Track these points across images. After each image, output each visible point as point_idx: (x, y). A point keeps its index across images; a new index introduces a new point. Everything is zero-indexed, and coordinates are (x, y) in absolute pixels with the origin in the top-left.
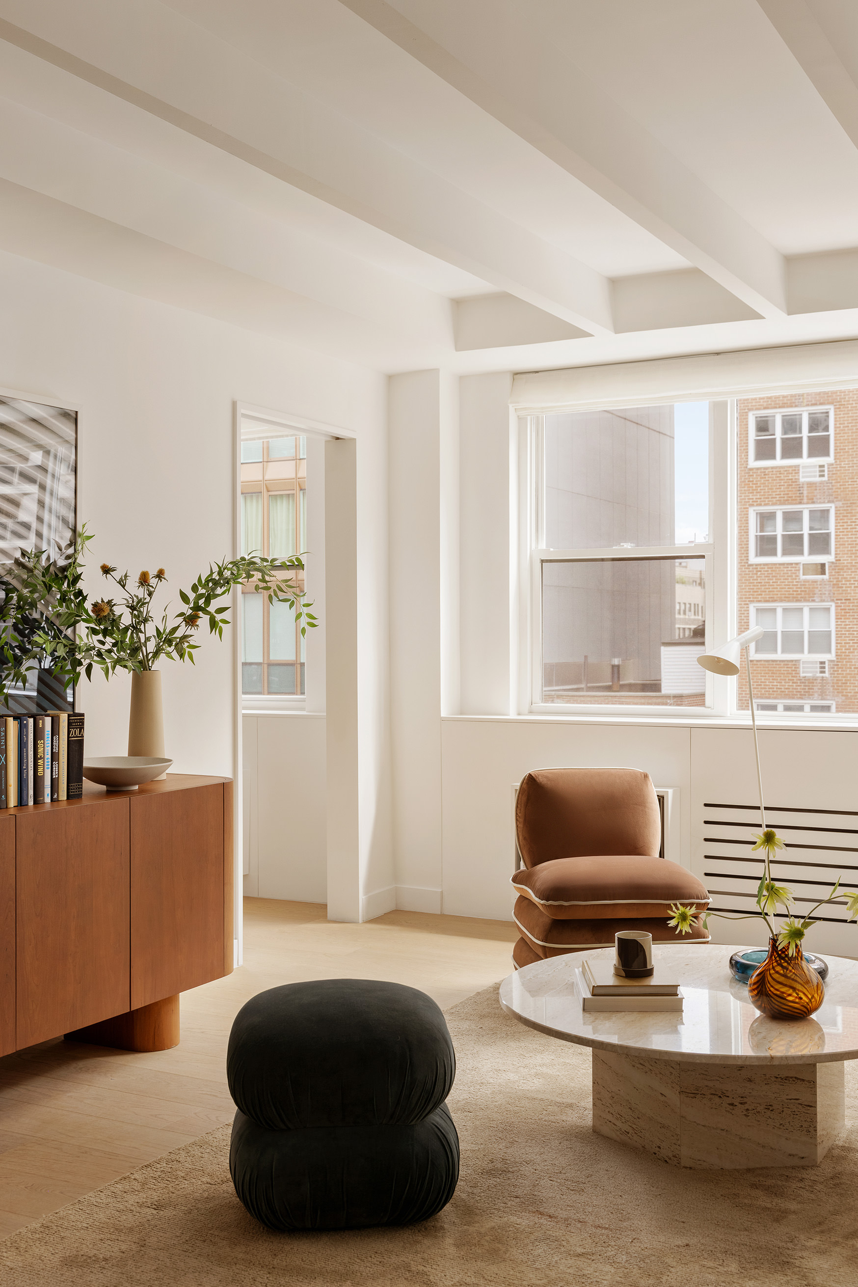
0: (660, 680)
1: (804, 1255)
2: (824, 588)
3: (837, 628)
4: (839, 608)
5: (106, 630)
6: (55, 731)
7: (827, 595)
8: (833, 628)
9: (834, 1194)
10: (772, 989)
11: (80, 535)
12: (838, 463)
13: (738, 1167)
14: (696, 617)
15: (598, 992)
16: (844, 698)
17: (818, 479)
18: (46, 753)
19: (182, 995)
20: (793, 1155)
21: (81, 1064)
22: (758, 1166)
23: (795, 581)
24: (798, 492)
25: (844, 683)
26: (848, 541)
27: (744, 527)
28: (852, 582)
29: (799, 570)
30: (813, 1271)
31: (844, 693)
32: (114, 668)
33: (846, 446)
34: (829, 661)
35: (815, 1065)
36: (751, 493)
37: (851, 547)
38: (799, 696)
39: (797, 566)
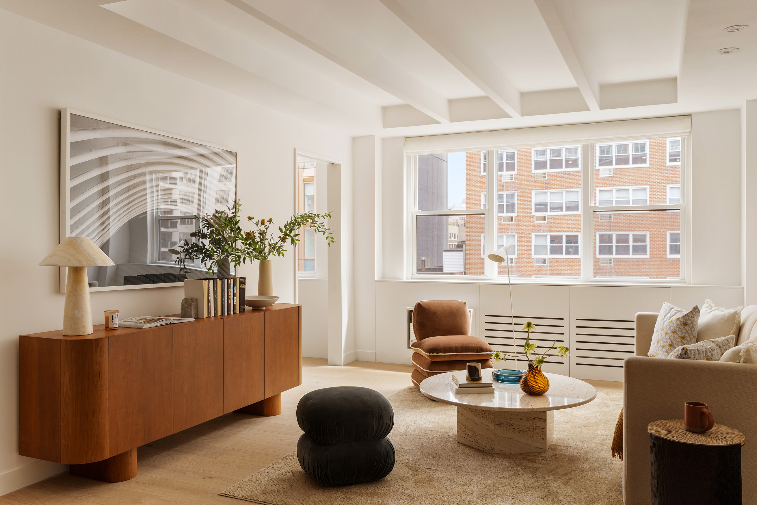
0: (443, 267)
1: (548, 482)
2: (513, 227)
3: (518, 244)
4: (519, 236)
5: (250, 243)
6: (235, 285)
7: (514, 230)
8: (516, 244)
9: (555, 461)
10: (530, 383)
11: (238, 204)
12: (518, 174)
13: (516, 453)
14: (455, 240)
15: (461, 386)
16: (520, 274)
17: (510, 181)
18: (231, 294)
19: (283, 394)
20: (538, 448)
21: (243, 421)
22: (524, 452)
23: (500, 224)
24: (502, 186)
25: (521, 268)
26: (522, 207)
27: (479, 201)
28: (524, 225)
29: (502, 220)
30: (552, 488)
31: (521, 272)
32: (254, 259)
33: (522, 167)
34: (514, 258)
35: (546, 411)
36: (482, 186)
37: (524, 210)
38: (501, 273)
39: (501, 218)
